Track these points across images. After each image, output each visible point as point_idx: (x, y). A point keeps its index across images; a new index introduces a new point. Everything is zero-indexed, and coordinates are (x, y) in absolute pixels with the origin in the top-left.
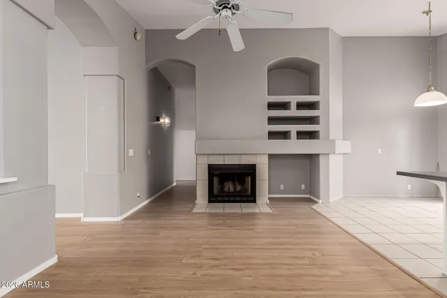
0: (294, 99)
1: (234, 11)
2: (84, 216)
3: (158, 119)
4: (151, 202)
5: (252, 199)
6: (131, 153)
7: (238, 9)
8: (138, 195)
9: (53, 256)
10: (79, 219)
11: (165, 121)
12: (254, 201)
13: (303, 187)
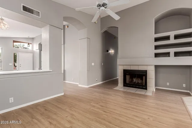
0: (172, 34)
1: (106, 6)
2: (79, 84)
3: (108, 51)
4: (103, 83)
5: (145, 87)
6: (93, 64)
7: (106, 5)
8: (97, 79)
9: (62, 93)
10: (78, 85)
11: (112, 51)
12: (146, 89)
13: (184, 85)
